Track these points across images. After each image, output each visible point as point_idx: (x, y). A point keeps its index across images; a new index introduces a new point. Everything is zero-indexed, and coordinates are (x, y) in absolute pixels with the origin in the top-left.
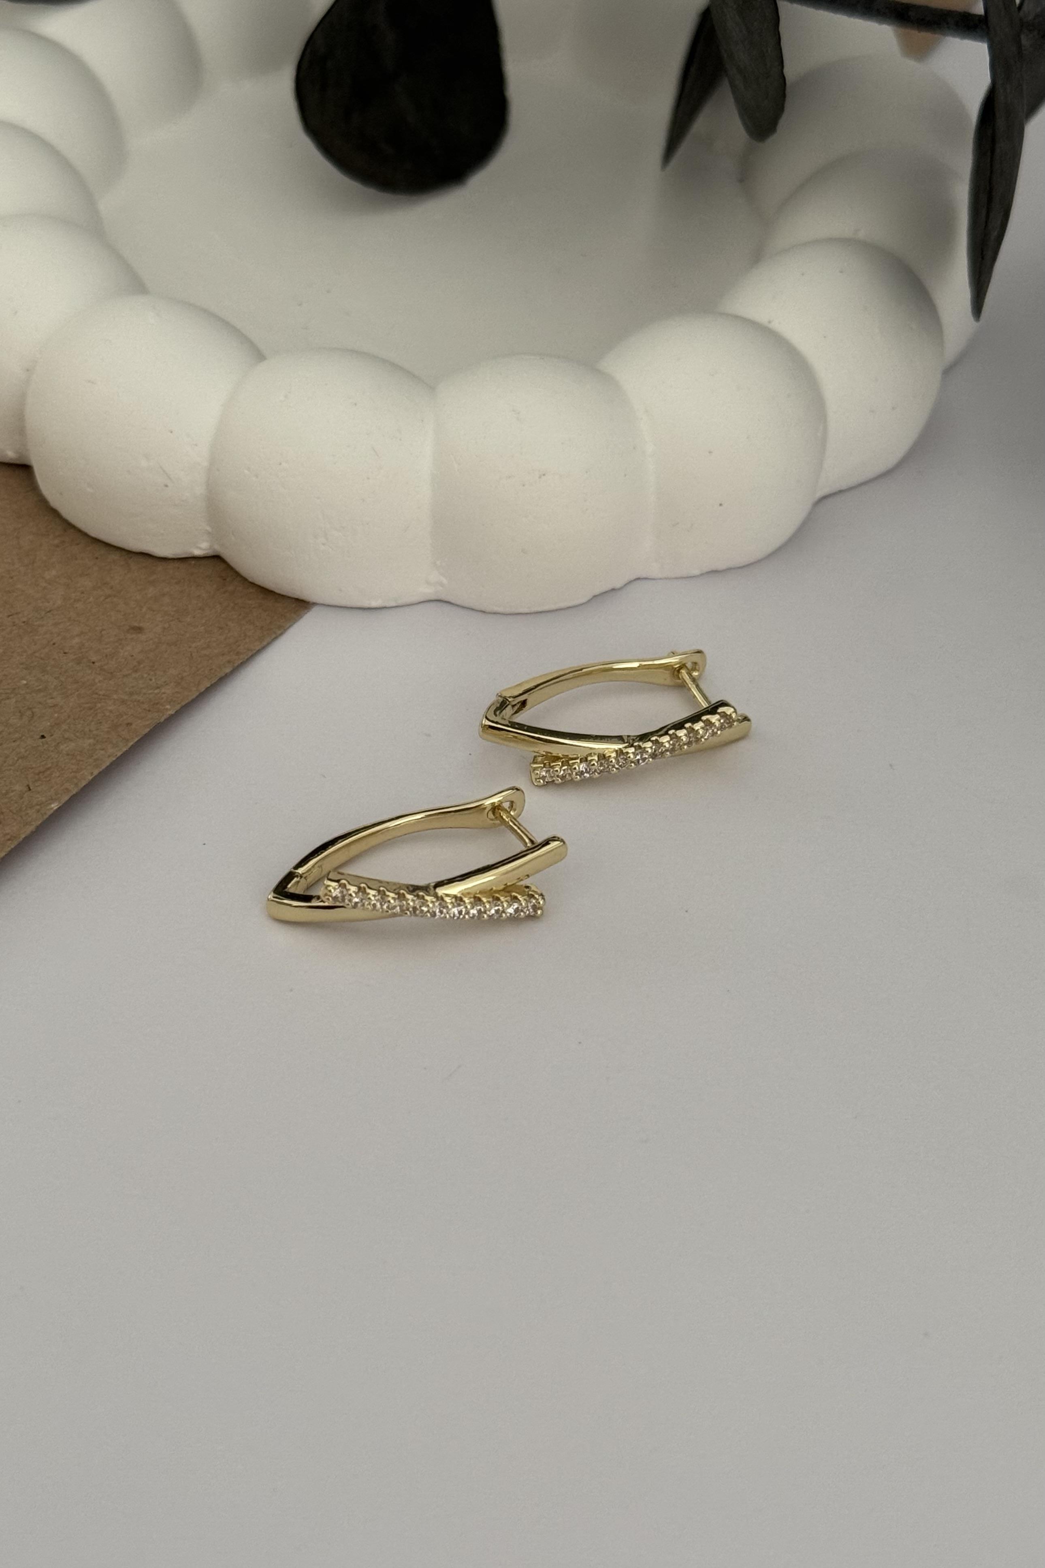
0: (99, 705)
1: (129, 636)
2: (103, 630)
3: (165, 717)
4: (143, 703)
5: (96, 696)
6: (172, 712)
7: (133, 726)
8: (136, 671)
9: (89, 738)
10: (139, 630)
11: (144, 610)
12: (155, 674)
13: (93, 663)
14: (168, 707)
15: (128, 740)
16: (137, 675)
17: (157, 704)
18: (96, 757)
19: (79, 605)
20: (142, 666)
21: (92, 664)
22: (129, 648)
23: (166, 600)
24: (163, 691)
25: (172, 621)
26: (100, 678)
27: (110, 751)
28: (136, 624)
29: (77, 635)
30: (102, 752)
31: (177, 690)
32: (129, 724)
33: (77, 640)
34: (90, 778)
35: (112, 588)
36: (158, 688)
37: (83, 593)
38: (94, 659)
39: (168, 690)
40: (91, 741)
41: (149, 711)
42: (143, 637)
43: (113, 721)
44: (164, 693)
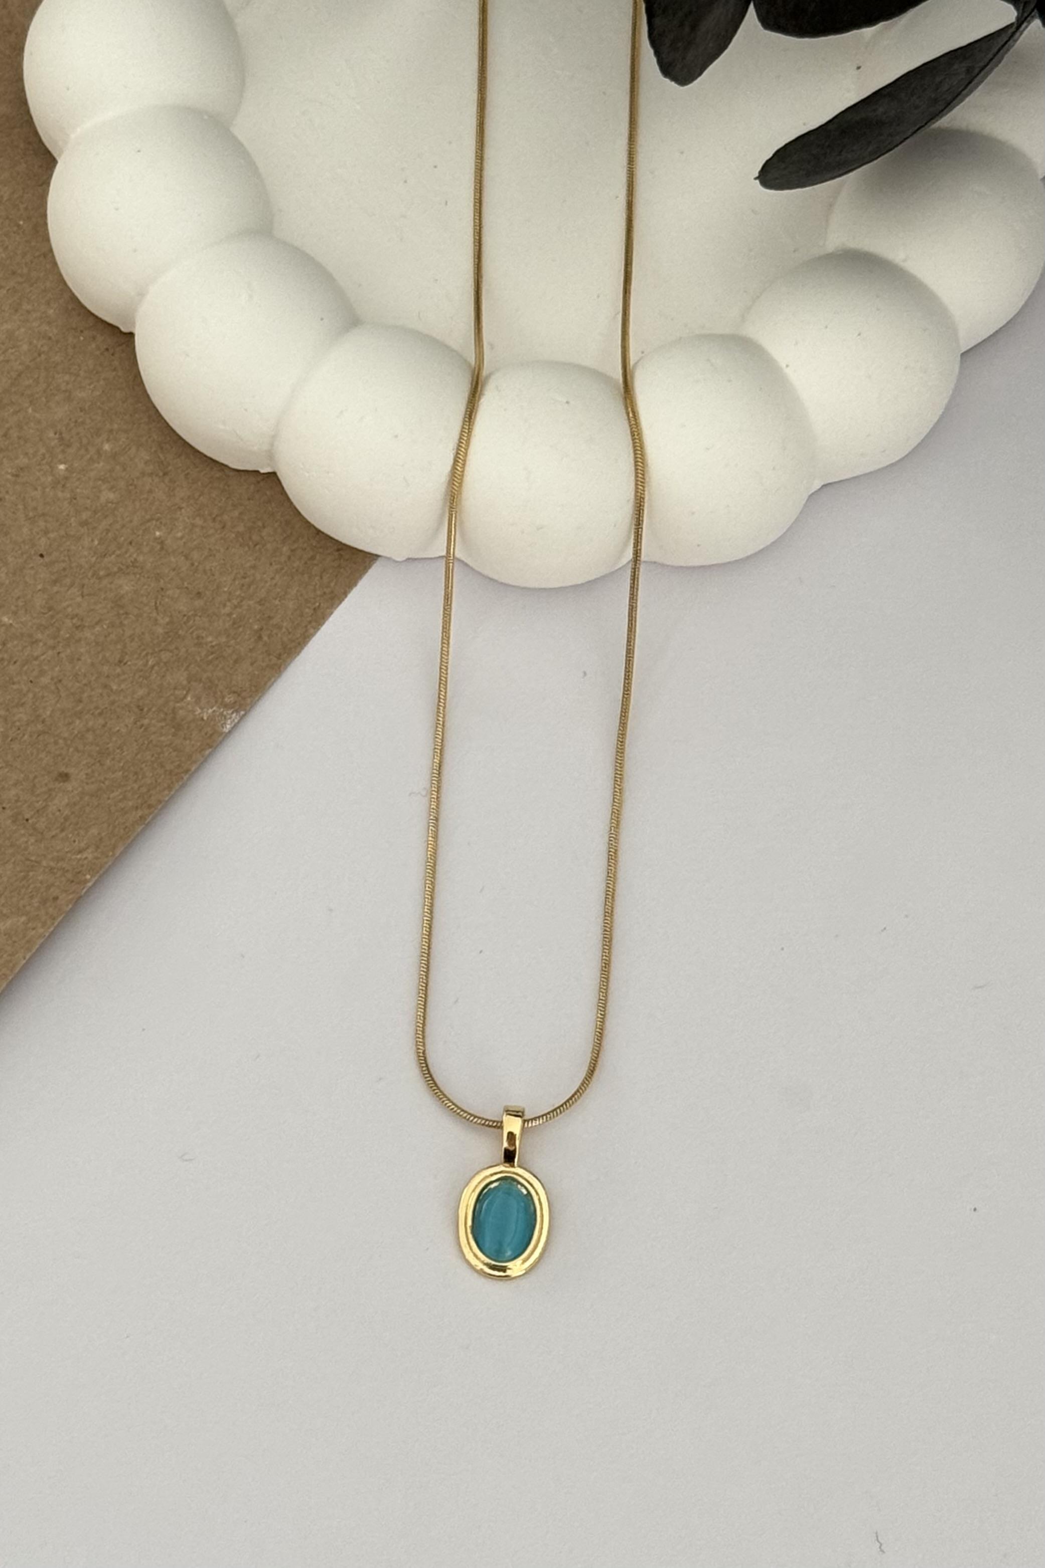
0: (31, 874)
1: (57, 785)
2: (35, 777)
3: (85, 890)
4: (68, 871)
5: (28, 863)
6: (90, 884)
7: (59, 902)
8: (62, 830)
9: (23, 915)
10: (65, 777)
11: (71, 750)
12: (78, 834)
13: (27, 820)
14: (88, 877)
15: (54, 919)
16: (64, 834)
17: (79, 872)
18: (27, 938)
19: (16, 746)
20: (67, 823)
21: (25, 821)
22: (56, 801)
23: (90, 737)
24: (84, 856)
25: (93, 764)
26: (32, 840)
27: (41, 930)
28: (63, 769)
29: (15, 785)
30: (33, 932)
31: (96, 854)
32: (56, 899)
33: (13, 792)
34: (24, 962)
35: (43, 722)
36: (80, 852)
37: (19, 729)
38: (27, 816)
39: (89, 854)
40: (23, 919)
41: (72, 881)
42: (69, 786)
43: (42, 893)
44: (86, 858)
